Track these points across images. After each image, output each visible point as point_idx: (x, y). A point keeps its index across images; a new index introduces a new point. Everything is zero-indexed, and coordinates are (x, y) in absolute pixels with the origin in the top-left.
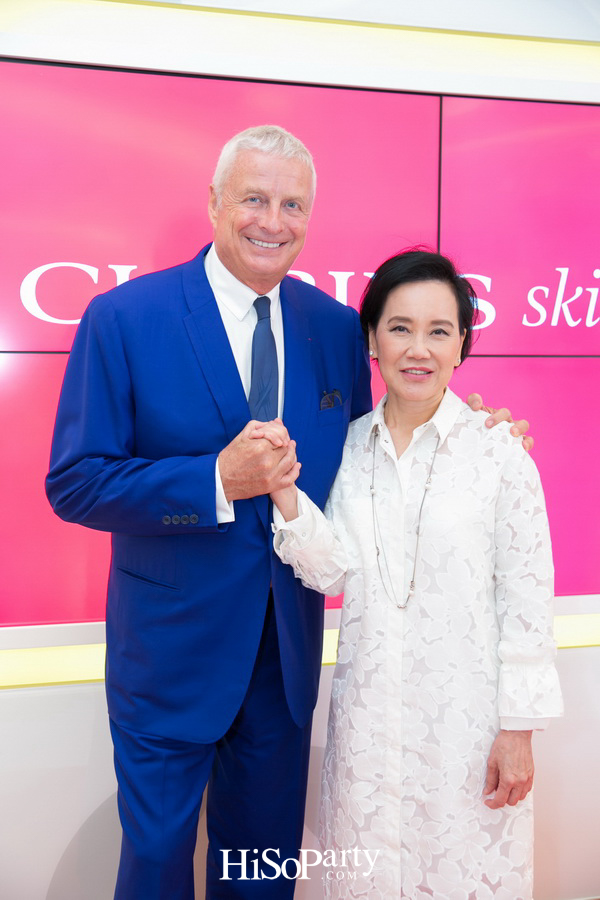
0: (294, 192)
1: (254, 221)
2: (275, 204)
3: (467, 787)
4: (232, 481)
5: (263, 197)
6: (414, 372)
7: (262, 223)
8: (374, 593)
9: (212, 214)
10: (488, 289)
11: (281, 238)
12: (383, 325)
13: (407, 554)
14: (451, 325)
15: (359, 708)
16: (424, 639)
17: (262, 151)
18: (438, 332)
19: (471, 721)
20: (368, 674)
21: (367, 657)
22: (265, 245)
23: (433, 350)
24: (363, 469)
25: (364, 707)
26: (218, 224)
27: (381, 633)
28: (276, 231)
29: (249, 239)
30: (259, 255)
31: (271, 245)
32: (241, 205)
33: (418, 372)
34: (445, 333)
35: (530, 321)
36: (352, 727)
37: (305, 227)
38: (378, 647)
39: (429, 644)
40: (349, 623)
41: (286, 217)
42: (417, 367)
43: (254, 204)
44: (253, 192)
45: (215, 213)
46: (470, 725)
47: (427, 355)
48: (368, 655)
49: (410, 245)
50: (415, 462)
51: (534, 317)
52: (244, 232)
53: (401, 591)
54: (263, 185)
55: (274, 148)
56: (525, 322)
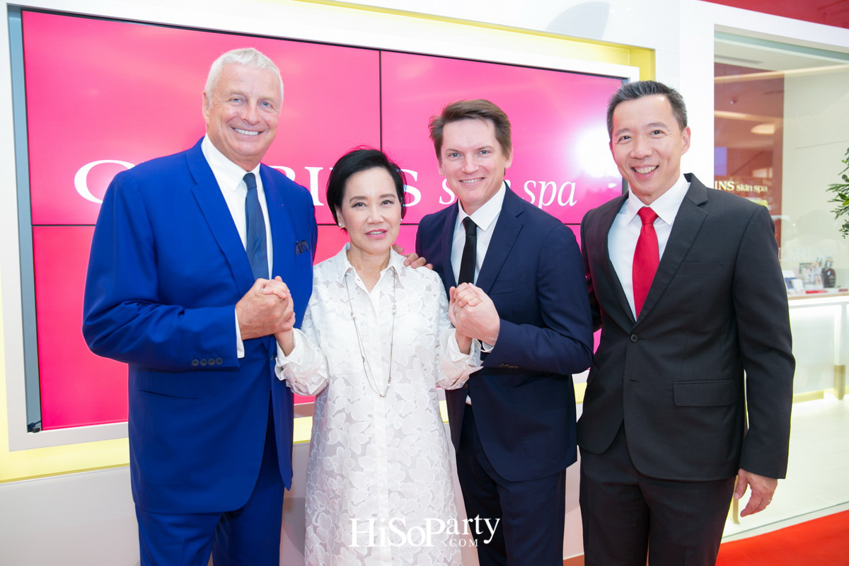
0: (268, 94)
1: (238, 116)
2: (253, 102)
3: (433, 506)
4: (248, 326)
5: (243, 97)
6: (375, 233)
7: (244, 116)
8: (364, 388)
9: (206, 113)
10: (416, 179)
11: (258, 127)
12: (346, 203)
13: (383, 358)
14: (394, 196)
15: (358, 472)
16: (400, 415)
17: (241, 64)
18: (385, 202)
19: (432, 462)
20: (364, 446)
21: (362, 435)
22: (247, 133)
23: (386, 216)
24: (342, 300)
25: (362, 470)
26: (211, 119)
27: (370, 416)
28: (254, 122)
29: (234, 128)
30: (242, 140)
31: (251, 133)
32: (226, 104)
33: (378, 233)
34: (391, 202)
35: (444, 201)
36: (352, 486)
37: (276, 121)
38: (369, 426)
39: (404, 418)
40: (335, 414)
41: (263, 113)
42: (376, 229)
43: (236, 103)
44: (236, 93)
45: (208, 113)
46: (432, 466)
47: (382, 220)
48: (363, 432)
49: (355, 146)
50: (382, 294)
51: (447, 197)
52: (231, 124)
53: (381, 384)
54: (244, 88)
55: (250, 62)
56: (441, 202)
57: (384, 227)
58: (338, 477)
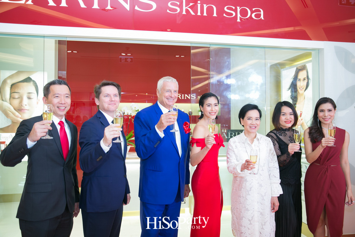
57: (256, 126)
58: (242, 197)
